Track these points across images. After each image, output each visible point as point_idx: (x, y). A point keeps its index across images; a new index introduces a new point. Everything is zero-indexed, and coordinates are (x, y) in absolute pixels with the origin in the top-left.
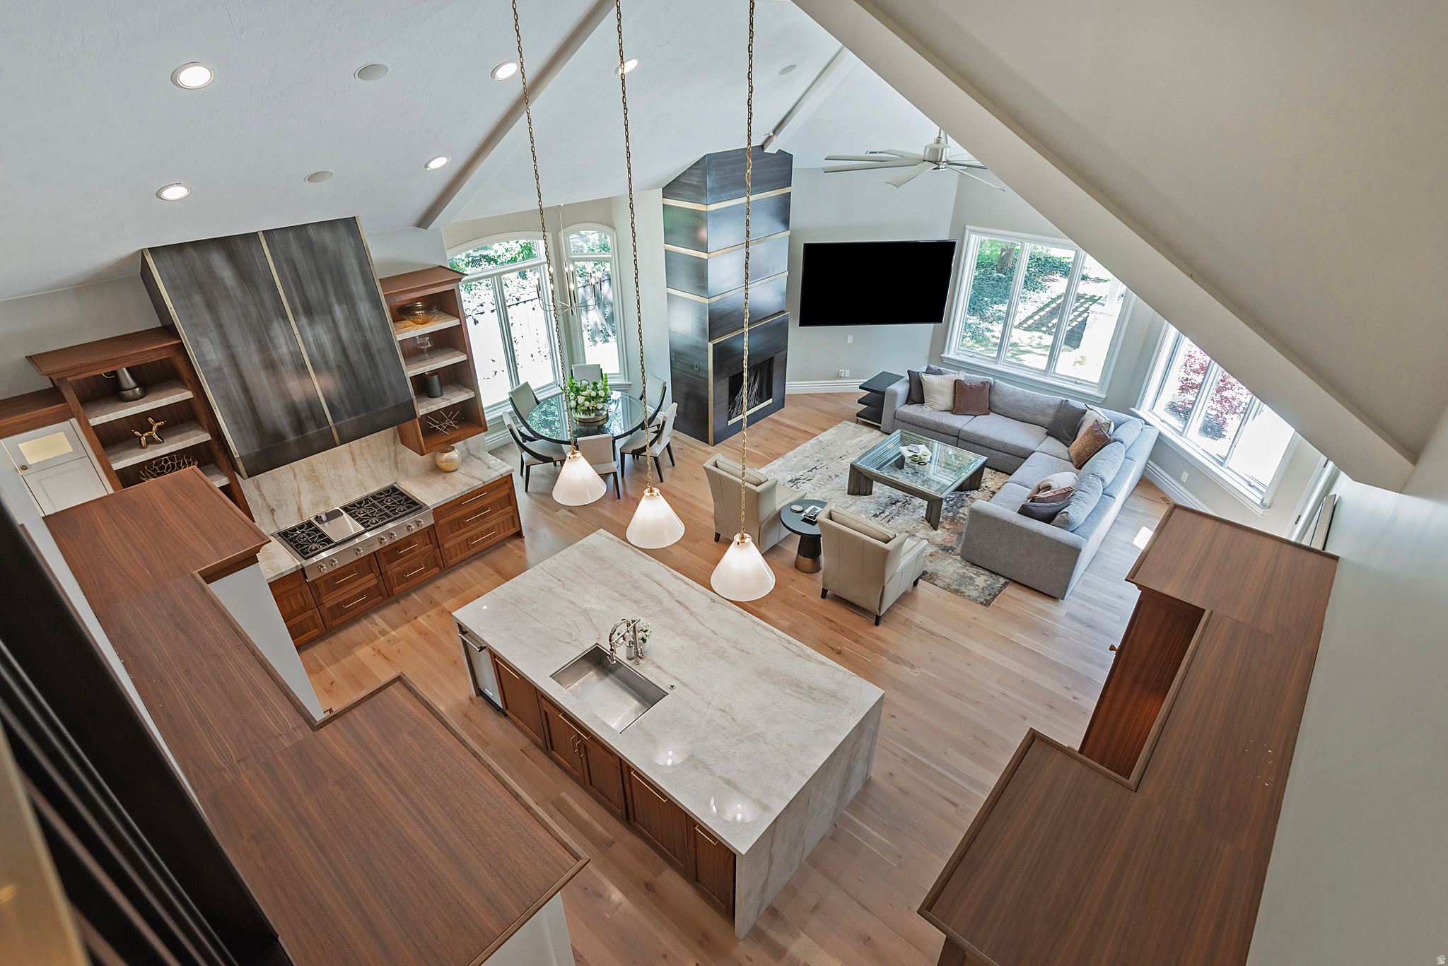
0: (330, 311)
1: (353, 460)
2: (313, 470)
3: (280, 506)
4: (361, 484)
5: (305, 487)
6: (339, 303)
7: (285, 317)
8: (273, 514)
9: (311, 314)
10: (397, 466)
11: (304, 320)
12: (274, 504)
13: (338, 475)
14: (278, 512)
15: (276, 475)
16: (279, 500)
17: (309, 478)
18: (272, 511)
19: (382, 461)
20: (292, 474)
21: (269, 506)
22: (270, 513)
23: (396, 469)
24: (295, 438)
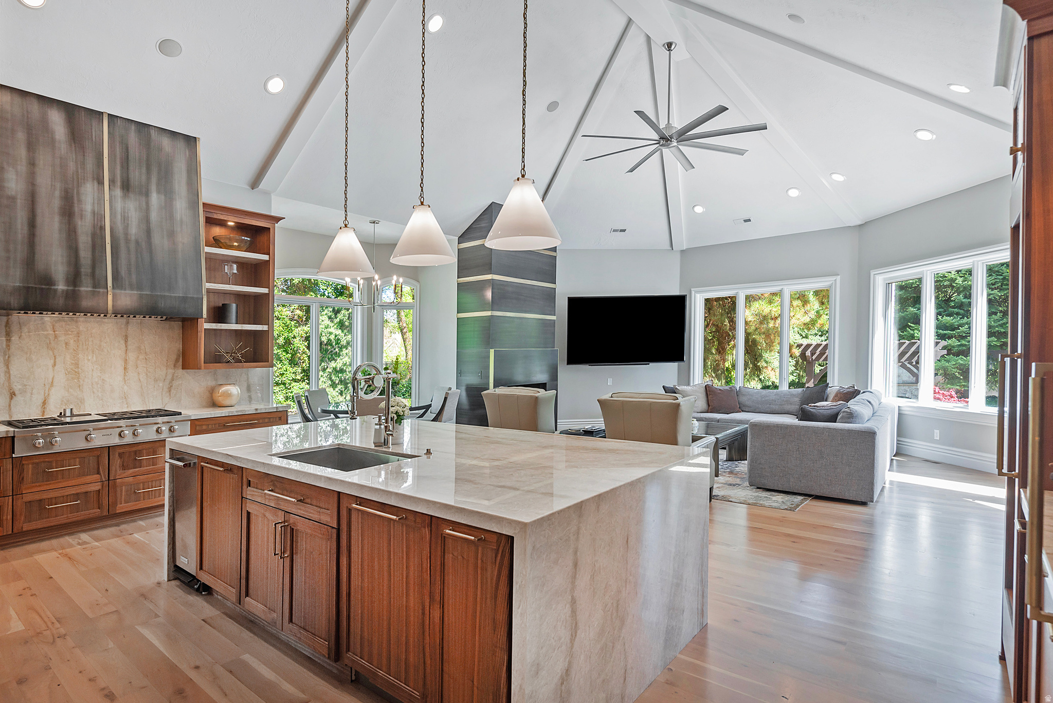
0: (147, 194)
1: (125, 369)
2: (77, 365)
3: (23, 392)
4: (125, 397)
5: (61, 378)
6: (158, 192)
7: (101, 182)
8: (11, 398)
9: (128, 190)
10: (170, 391)
11: (118, 192)
12: (17, 387)
13: (103, 380)
14: (19, 398)
15: (34, 357)
16: (25, 385)
17: (69, 372)
18: (13, 395)
19: (156, 380)
20: (52, 361)
21: (10, 388)
22: (8, 397)
23: (168, 394)
24: (65, 288)
